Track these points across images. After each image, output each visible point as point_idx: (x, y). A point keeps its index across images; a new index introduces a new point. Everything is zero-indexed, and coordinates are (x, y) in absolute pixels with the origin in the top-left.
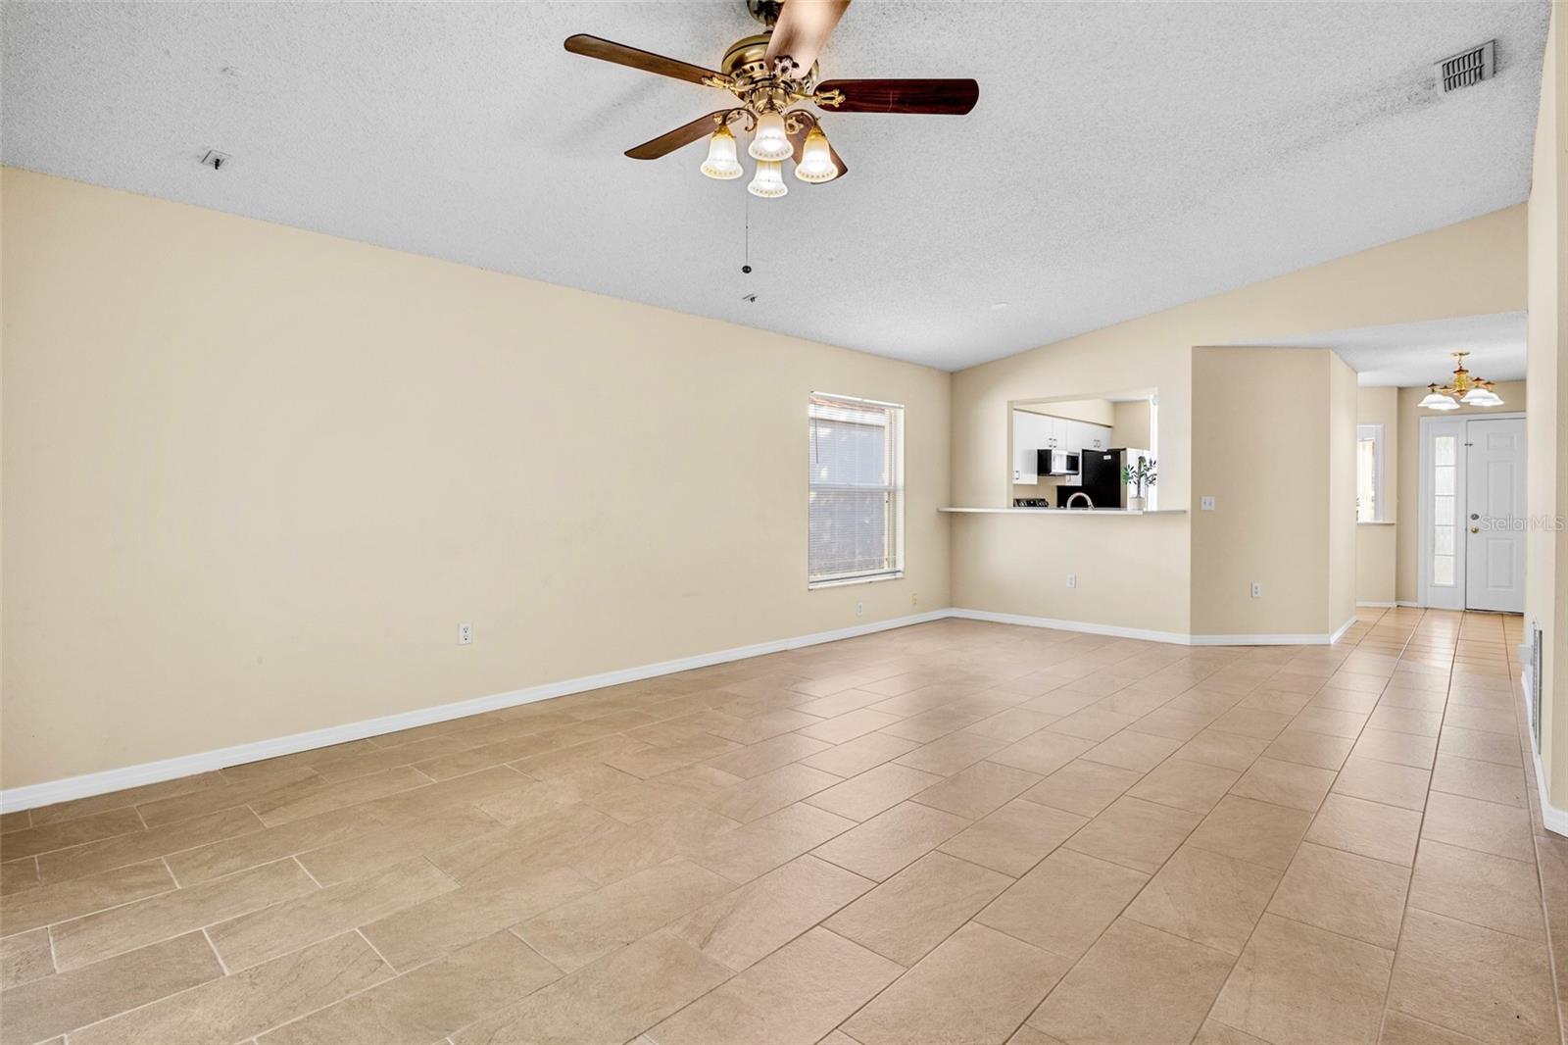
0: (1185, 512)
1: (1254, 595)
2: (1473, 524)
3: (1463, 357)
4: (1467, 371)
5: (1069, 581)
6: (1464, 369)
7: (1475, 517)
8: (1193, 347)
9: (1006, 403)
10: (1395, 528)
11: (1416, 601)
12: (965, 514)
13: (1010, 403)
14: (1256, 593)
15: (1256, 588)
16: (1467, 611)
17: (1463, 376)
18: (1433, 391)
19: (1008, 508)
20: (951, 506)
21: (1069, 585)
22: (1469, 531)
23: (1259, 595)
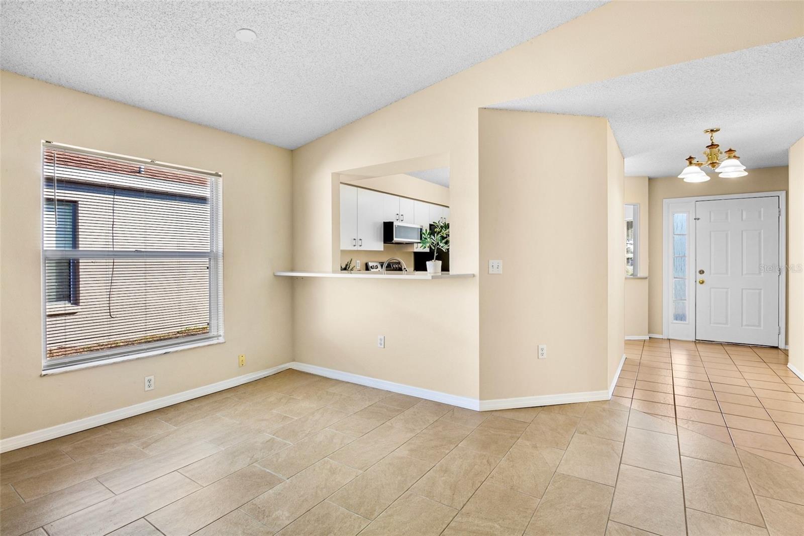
0: (474, 275)
1: (540, 357)
2: (700, 277)
3: (715, 134)
4: (718, 145)
5: (379, 341)
6: (715, 143)
7: (702, 272)
8: (479, 108)
9: (331, 174)
10: (648, 279)
11: (662, 334)
12: (302, 278)
13: (336, 175)
14: (542, 354)
15: (542, 350)
16: (697, 342)
17: (715, 150)
18: (691, 163)
19: (334, 272)
20: (292, 270)
21: (379, 345)
22: (698, 282)
23: (545, 356)
